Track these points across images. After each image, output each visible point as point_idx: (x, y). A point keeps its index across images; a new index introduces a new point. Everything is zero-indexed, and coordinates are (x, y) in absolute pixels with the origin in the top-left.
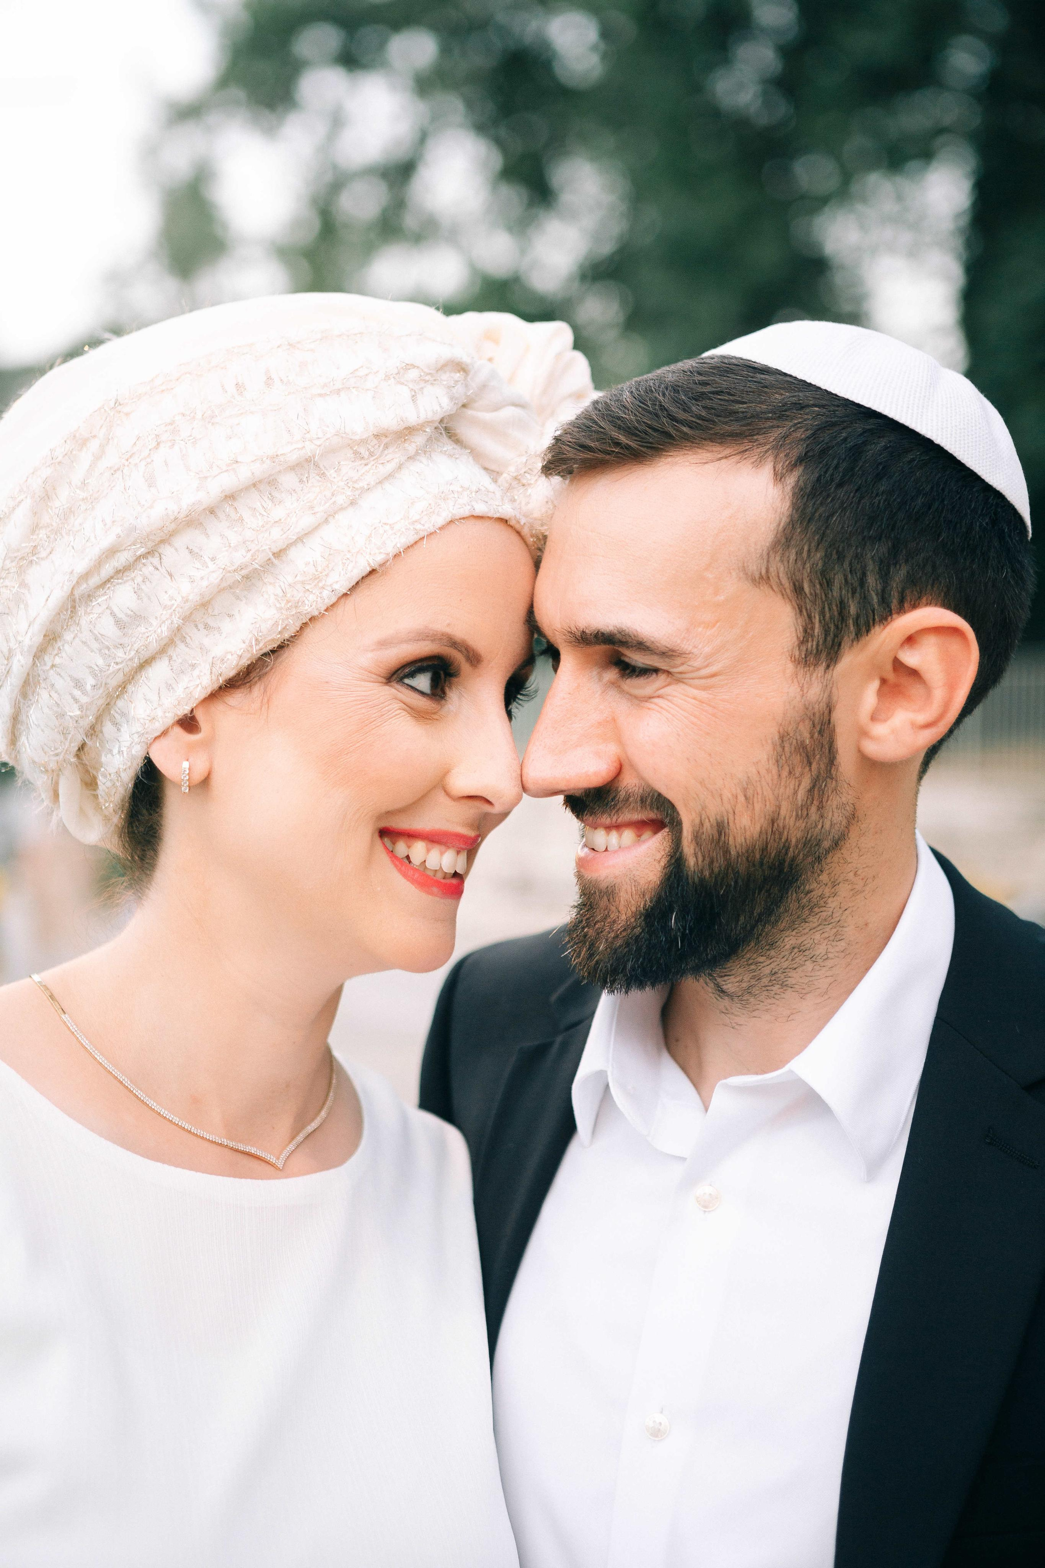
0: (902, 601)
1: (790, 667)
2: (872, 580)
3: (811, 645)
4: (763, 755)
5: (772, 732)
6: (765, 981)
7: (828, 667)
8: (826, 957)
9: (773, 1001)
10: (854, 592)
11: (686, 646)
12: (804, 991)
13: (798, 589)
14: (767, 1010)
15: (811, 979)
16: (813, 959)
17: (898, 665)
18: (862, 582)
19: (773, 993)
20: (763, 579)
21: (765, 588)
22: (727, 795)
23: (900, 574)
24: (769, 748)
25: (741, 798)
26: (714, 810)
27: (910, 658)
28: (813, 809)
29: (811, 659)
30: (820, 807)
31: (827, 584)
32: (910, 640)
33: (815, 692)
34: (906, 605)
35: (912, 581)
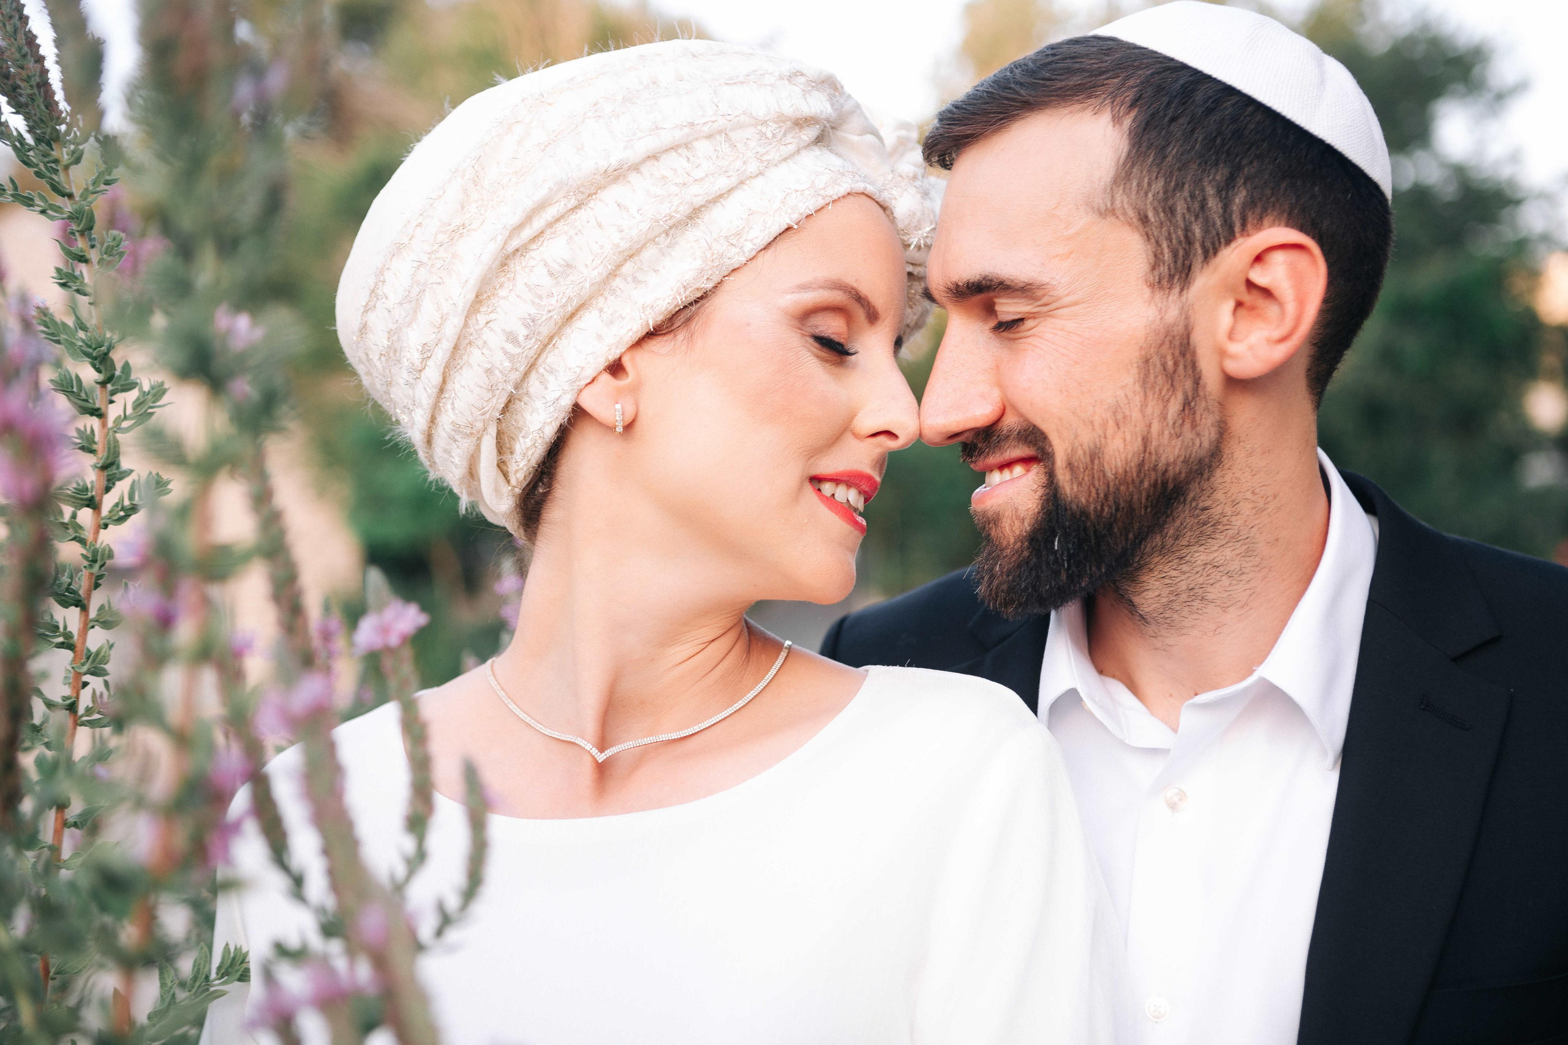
0: (1244, 225)
1: (1147, 291)
2: (1213, 204)
3: (1164, 269)
4: (1129, 379)
5: (1133, 354)
6: (1184, 597)
7: (1182, 290)
8: (1240, 572)
9: (1196, 616)
10: (1197, 217)
11: (1044, 278)
12: (1226, 605)
13: (1144, 220)
14: (1192, 627)
15: (1230, 593)
16: (1229, 574)
17: (1250, 285)
18: (1203, 206)
19: (1195, 608)
20: (1108, 212)
21: (1112, 219)
22: (1097, 420)
23: (1240, 198)
24: (1134, 371)
25: (1111, 423)
26: (1086, 438)
27: (1259, 276)
28: (1187, 426)
29: (1165, 283)
30: (1194, 426)
31: (1171, 211)
32: (1259, 259)
33: (1173, 314)
34: (1249, 227)
35: (1250, 204)
